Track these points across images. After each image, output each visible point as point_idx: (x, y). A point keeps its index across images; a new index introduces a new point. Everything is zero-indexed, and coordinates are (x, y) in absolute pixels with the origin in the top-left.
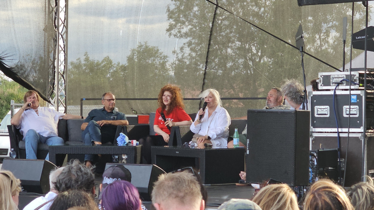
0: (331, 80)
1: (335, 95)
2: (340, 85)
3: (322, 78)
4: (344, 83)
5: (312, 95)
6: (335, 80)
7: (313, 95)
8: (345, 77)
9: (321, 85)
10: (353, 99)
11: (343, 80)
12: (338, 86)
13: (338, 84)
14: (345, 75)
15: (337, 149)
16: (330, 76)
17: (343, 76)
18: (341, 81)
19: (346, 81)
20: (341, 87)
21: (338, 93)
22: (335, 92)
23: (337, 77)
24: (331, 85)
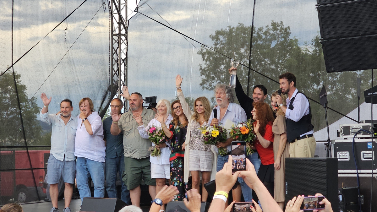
0: (350, 131)
1: (354, 143)
2: (358, 134)
3: (342, 129)
4: (361, 133)
5: (334, 143)
6: (353, 130)
7: (336, 143)
8: (362, 127)
9: (342, 135)
10: (369, 146)
11: (361, 130)
12: (356, 135)
13: (356, 133)
14: (362, 126)
15: (357, 187)
16: (349, 127)
17: (360, 127)
18: (359, 131)
19: (363, 131)
20: (358, 136)
21: (356, 140)
22: (354, 140)
23: (355, 128)
24: (350, 134)
